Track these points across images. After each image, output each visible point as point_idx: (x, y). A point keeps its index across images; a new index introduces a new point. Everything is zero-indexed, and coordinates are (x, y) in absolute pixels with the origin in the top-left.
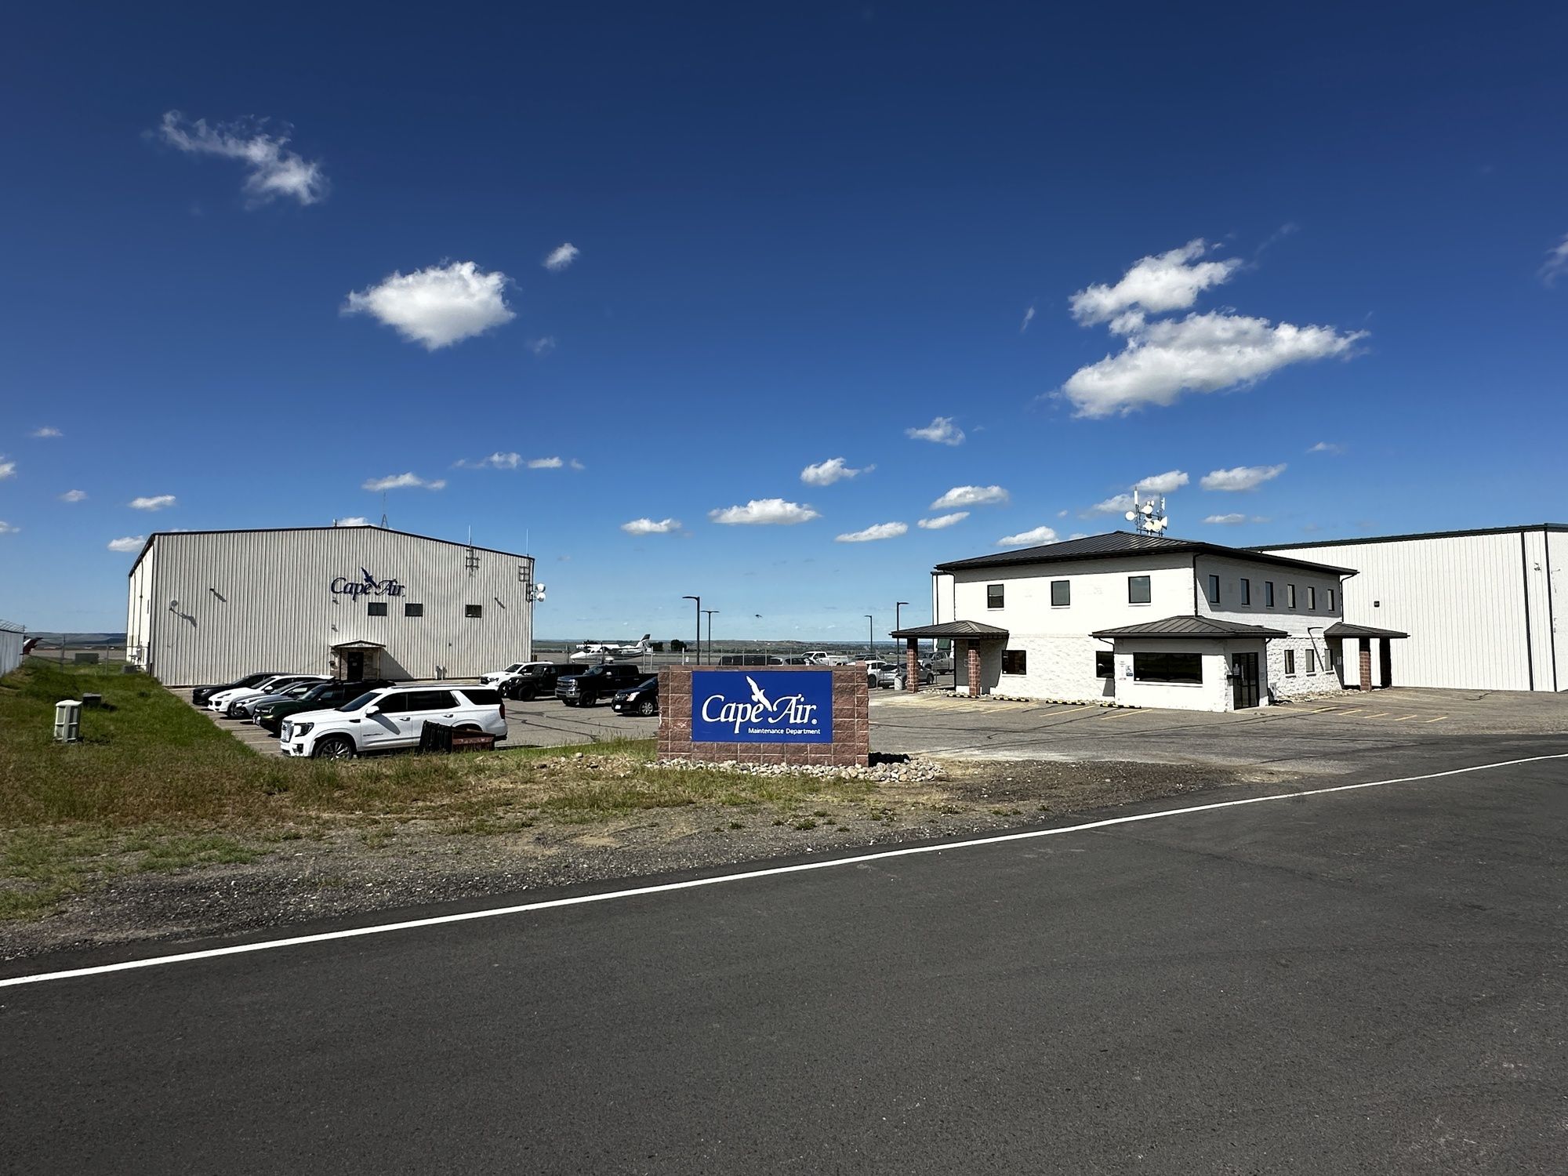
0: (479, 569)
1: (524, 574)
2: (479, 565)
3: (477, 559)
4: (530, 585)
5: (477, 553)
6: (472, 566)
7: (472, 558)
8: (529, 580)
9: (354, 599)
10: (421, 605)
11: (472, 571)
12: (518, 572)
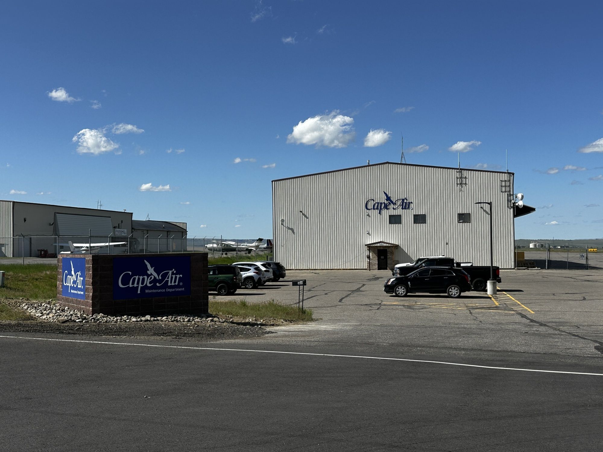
0: (467, 186)
1: (505, 186)
2: (467, 183)
3: (466, 178)
4: (510, 195)
5: (465, 173)
6: (461, 184)
7: (461, 178)
8: (510, 191)
9: (380, 213)
10: (425, 215)
11: (462, 187)
12: (500, 185)
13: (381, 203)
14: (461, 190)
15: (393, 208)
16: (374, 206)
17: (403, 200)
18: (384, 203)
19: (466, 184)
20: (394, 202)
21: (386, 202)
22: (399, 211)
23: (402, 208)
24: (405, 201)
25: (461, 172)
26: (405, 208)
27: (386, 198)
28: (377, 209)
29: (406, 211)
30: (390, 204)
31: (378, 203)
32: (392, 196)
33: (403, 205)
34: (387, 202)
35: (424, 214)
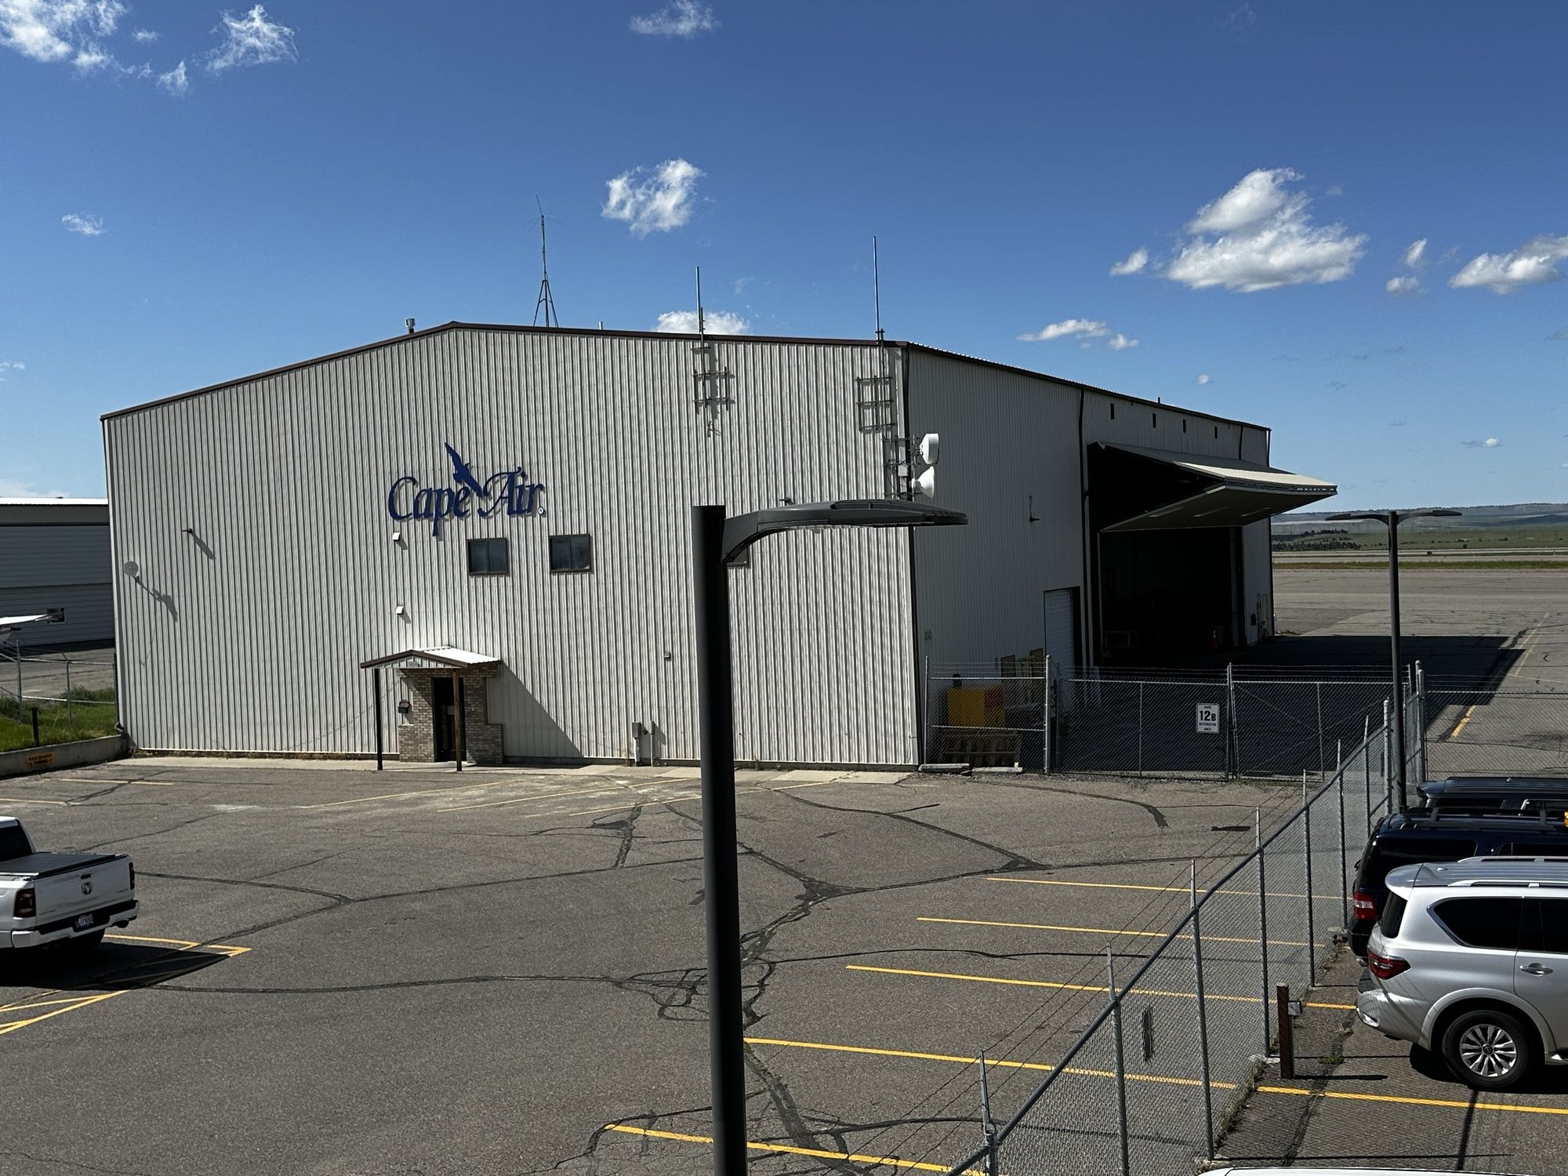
0: (734, 407)
1: (875, 405)
2: (733, 395)
3: (727, 375)
4: (896, 441)
5: (723, 351)
6: (713, 400)
7: (709, 376)
9: (437, 532)
10: (588, 536)
11: (714, 417)
12: (856, 401)
13: (440, 492)
14: (710, 429)
15: (481, 513)
16: (417, 503)
17: (512, 477)
18: (449, 490)
19: (728, 401)
20: (482, 485)
21: (455, 487)
22: (499, 525)
23: (510, 512)
24: (520, 481)
25: (709, 350)
26: (520, 512)
27: (453, 470)
28: (427, 514)
29: (522, 520)
30: (467, 493)
31: (429, 491)
32: (474, 463)
33: (510, 497)
34: (460, 487)
35: (584, 532)
